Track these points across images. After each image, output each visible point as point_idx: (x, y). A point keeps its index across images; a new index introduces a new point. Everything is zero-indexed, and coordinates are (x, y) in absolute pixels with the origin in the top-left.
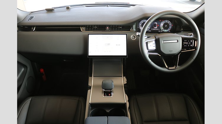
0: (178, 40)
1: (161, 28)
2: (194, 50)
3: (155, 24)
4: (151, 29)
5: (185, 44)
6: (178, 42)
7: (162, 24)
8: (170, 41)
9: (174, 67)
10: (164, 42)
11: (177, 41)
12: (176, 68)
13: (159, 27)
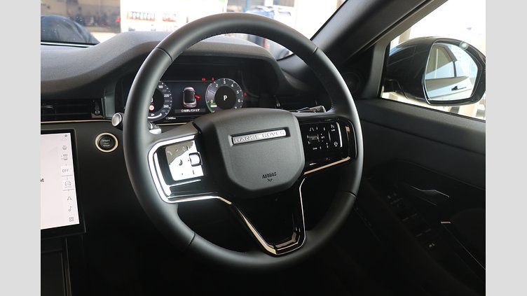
0: (287, 129)
1: (210, 104)
2: (348, 158)
3: (188, 91)
4: (177, 111)
5: (315, 143)
6: (288, 135)
7: (211, 93)
8: (260, 136)
9: (293, 240)
10: (238, 140)
11: (283, 133)
12: (300, 243)
13: (202, 104)
